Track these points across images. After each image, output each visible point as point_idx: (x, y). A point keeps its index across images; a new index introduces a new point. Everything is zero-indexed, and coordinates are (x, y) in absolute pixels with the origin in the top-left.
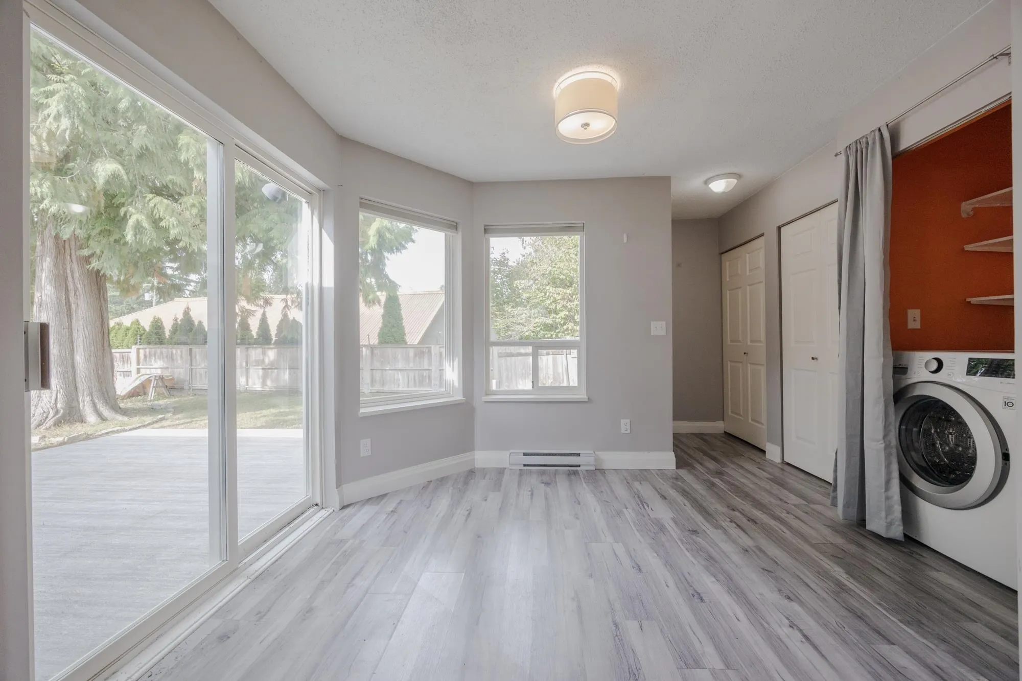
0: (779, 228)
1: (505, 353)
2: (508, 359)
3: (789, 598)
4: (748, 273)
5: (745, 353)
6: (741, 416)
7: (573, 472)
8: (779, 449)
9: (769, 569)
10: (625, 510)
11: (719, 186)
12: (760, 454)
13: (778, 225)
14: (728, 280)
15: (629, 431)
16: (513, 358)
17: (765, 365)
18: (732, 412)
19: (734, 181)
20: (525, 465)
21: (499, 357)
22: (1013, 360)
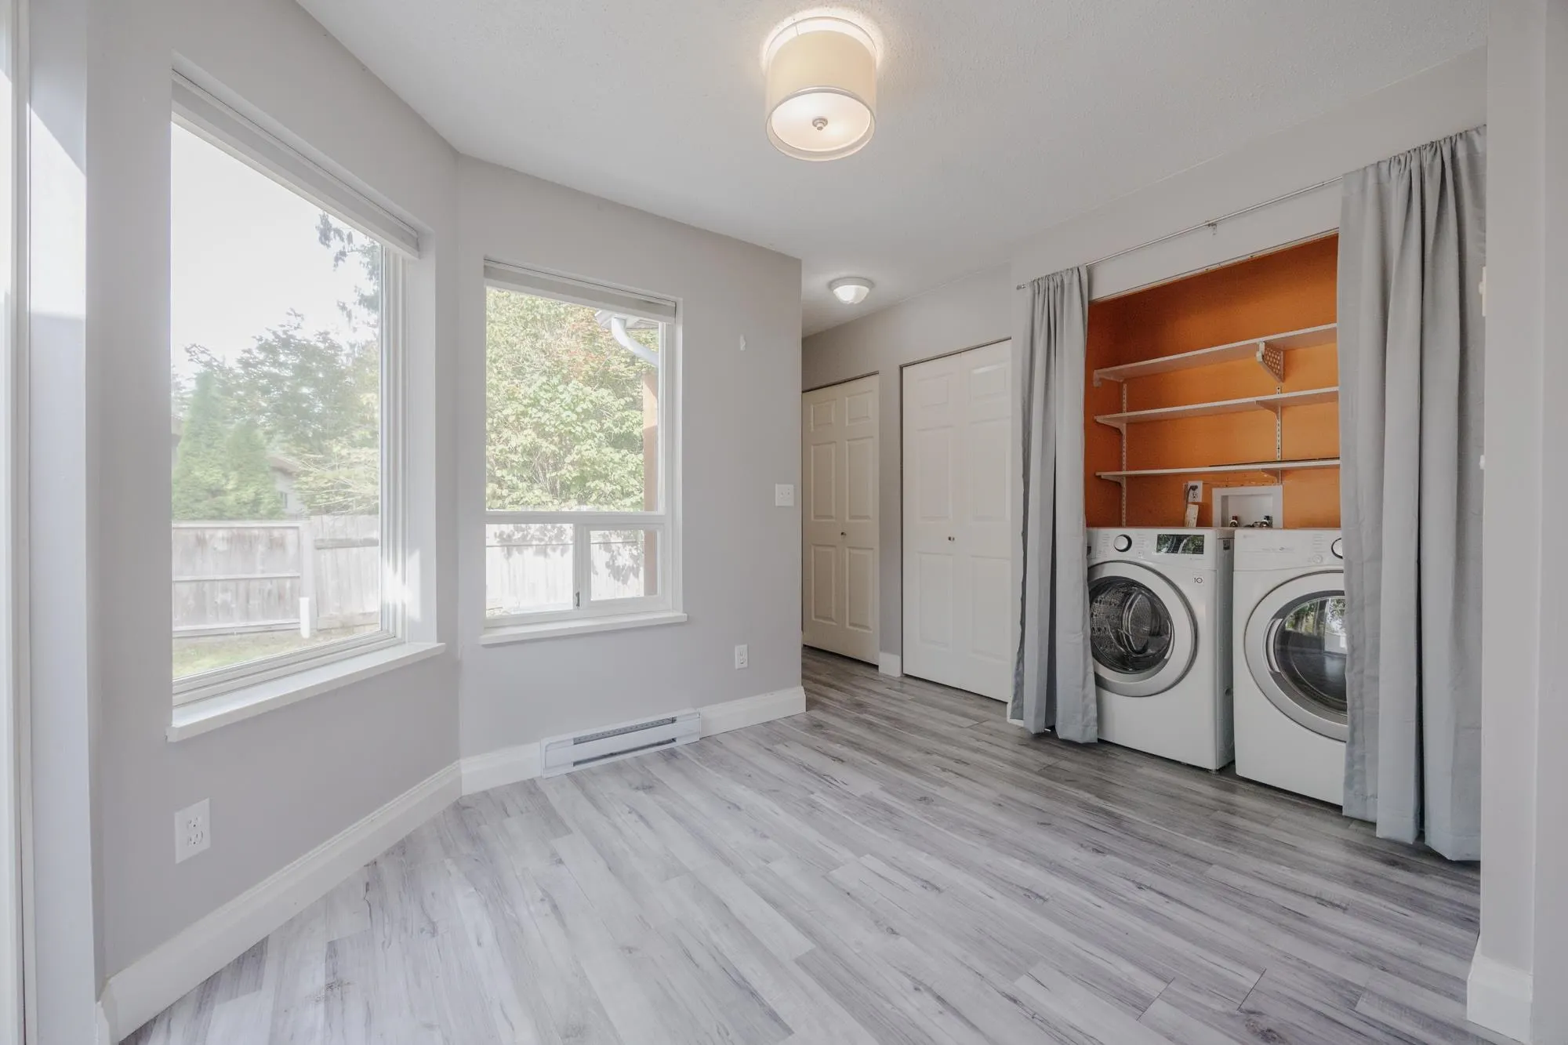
0: (901, 368)
1: (332, 540)
2: (341, 552)
3: (1098, 852)
4: (847, 424)
5: (842, 534)
6: (832, 620)
7: (668, 752)
8: (899, 658)
9: (1046, 822)
10: (812, 796)
11: (848, 294)
12: (873, 671)
13: (901, 363)
14: (812, 430)
15: (745, 665)
16: (355, 550)
17: (877, 547)
18: (816, 617)
19: (865, 290)
20: (575, 764)
21: (319, 548)
22: (1203, 536)
